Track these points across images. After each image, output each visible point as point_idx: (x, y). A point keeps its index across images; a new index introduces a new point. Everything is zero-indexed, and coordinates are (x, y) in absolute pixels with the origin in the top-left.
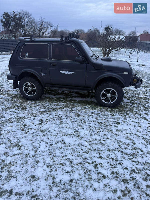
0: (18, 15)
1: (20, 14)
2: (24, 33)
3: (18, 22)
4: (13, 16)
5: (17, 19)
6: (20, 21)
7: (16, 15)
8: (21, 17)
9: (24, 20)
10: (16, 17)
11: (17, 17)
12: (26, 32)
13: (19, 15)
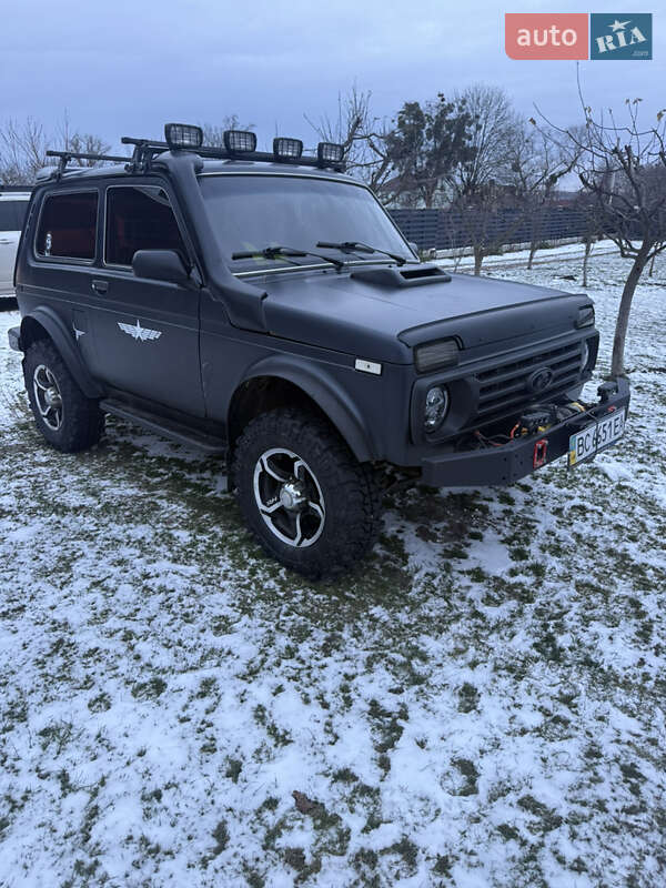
0: (456, 109)
1: (464, 102)
2: (468, 180)
3: (453, 135)
4: (435, 113)
5: (450, 124)
6: (461, 133)
7: (450, 108)
8: (467, 116)
9: (479, 127)
10: (447, 118)
11: (451, 116)
12: (476, 176)
13: (460, 109)
